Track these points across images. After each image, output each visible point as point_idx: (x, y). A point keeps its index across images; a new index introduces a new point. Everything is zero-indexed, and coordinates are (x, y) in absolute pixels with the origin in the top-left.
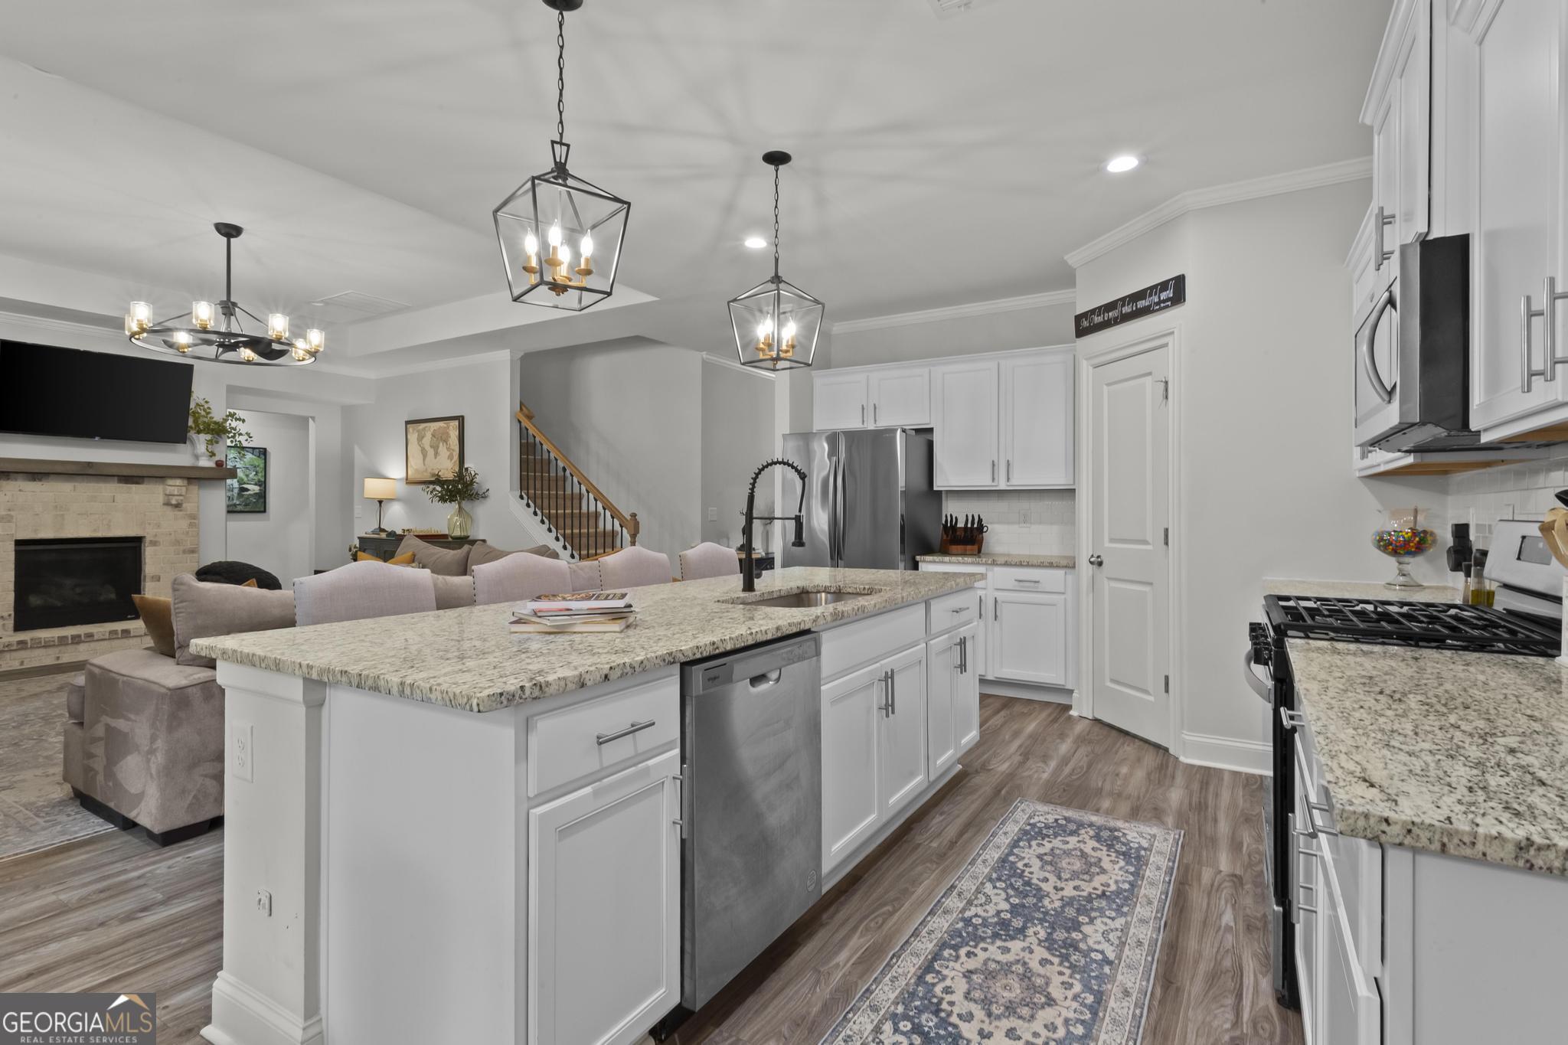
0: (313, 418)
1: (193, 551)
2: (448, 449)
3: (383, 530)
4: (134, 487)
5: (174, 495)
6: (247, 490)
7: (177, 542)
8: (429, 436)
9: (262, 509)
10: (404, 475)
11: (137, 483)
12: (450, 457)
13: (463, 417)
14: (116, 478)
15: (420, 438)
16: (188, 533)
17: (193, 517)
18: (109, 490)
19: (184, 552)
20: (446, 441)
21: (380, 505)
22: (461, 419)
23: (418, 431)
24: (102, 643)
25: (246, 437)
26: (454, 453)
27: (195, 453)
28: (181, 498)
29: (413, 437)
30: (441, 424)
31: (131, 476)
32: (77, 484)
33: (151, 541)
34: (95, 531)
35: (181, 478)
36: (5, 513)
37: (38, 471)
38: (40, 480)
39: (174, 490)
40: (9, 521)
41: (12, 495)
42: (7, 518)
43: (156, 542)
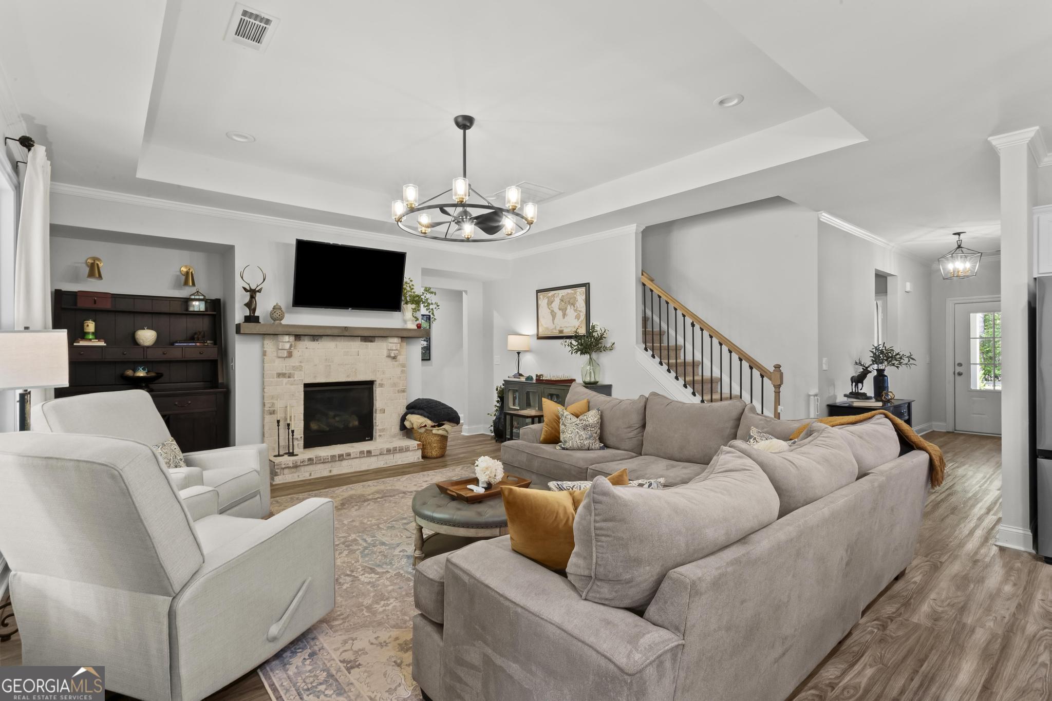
0: (466, 292)
1: (403, 391)
2: (576, 310)
3: (521, 375)
4: (369, 344)
5: (392, 350)
7: (394, 385)
8: (557, 302)
9: (428, 358)
10: (535, 332)
11: (371, 341)
12: (578, 317)
13: (589, 283)
14: (359, 338)
15: (550, 303)
16: (400, 377)
17: (403, 366)
18: (356, 346)
19: (399, 392)
20: (573, 304)
21: (519, 356)
22: (587, 286)
23: (548, 298)
24: (355, 460)
25: (435, 306)
26: (581, 314)
27: (404, 319)
28: (397, 352)
29: (543, 302)
30: (569, 291)
31: (368, 336)
32: (338, 343)
33: (379, 384)
34: (348, 376)
35: (397, 337)
36: (298, 365)
37: (316, 334)
38: (317, 340)
39: (393, 346)
40: (300, 370)
41: (302, 352)
42: (300, 368)
43: (382, 384)
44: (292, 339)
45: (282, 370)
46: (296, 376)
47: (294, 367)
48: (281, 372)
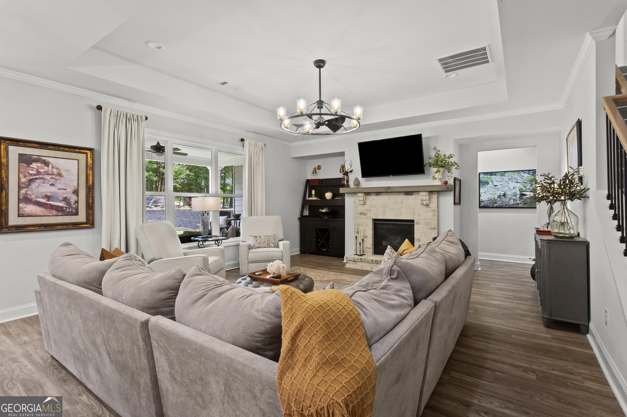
1: (434, 229)
4: (410, 196)
5: (425, 200)
6: (525, 195)
7: (428, 224)
14: (403, 193)
16: (432, 219)
18: (401, 198)
19: (431, 229)
23: (569, 142)
28: (428, 201)
30: (573, 132)
31: (409, 192)
32: (390, 196)
33: (416, 222)
34: (396, 216)
35: (425, 191)
36: (369, 208)
37: (378, 192)
38: (379, 195)
39: (423, 198)
40: (370, 212)
41: (371, 201)
42: (370, 210)
43: (419, 223)
44: (363, 195)
45: (362, 211)
46: (368, 215)
47: (367, 209)
48: (361, 212)
